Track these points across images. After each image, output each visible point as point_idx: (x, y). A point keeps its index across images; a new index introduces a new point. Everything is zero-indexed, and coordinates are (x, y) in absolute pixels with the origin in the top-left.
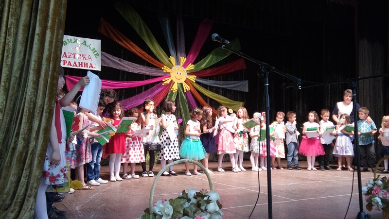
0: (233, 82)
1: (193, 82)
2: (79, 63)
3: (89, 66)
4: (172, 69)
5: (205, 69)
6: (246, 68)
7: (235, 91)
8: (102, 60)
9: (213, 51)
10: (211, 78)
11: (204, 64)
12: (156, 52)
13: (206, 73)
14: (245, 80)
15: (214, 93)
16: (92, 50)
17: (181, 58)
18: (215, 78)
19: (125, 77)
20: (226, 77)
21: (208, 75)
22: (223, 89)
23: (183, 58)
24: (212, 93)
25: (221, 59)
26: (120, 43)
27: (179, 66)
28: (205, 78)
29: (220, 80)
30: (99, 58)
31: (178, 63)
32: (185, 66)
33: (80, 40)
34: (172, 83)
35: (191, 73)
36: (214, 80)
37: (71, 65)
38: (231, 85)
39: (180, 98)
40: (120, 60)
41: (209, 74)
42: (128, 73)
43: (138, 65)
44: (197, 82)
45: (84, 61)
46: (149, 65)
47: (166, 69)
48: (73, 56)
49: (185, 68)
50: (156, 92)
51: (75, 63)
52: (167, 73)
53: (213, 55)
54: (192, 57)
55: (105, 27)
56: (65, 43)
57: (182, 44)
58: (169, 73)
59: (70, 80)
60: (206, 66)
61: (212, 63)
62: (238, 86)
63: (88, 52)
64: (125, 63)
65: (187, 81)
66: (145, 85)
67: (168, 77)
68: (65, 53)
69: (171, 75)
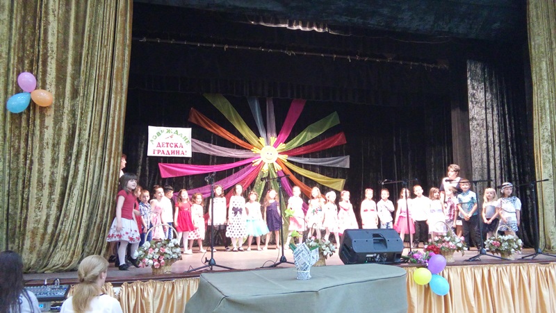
0: (331, 158)
1: (284, 161)
2: (172, 151)
3: (180, 152)
4: (262, 150)
5: (298, 147)
6: (346, 142)
7: (334, 168)
8: (192, 146)
9: (307, 128)
10: (306, 156)
11: (296, 143)
12: (246, 134)
14: (346, 155)
15: (309, 172)
16: (183, 138)
17: (271, 138)
18: (310, 156)
19: (215, 161)
20: (323, 154)
21: (303, 153)
22: (320, 166)
23: (274, 137)
24: (307, 171)
25: (315, 135)
26: (209, 129)
27: (269, 146)
28: (299, 156)
29: (317, 158)
30: (190, 145)
31: (268, 142)
32: (276, 145)
33: (173, 129)
34: (262, 164)
35: (282, 152)
37: (163, 154)
38: (328, 162)
40: (210, 146)
42: (217, 157)
43: (228, 149)
44: (288, 161)
45: (176, 149)
46: (239, 148)
47: (255, 150)
48: (166, 145)
49: (276, 148)
50: (247, 173)
51: (168, 151)
52: (256, 154)
53: (307, 132)
54: (284, 136)
55: (195, 116)
56: (159, 134)
57: (272, 123)
58: (259, 154)
59: (163, 167)
60: (299, 144)
61: (307, 140)
62: (337, 163)
63: (179, 140)
64: (215, 148)
65: (278, 161)
66: (235, 168)
67: (258, 158)
68: (159, 143)
69: (261, 155)
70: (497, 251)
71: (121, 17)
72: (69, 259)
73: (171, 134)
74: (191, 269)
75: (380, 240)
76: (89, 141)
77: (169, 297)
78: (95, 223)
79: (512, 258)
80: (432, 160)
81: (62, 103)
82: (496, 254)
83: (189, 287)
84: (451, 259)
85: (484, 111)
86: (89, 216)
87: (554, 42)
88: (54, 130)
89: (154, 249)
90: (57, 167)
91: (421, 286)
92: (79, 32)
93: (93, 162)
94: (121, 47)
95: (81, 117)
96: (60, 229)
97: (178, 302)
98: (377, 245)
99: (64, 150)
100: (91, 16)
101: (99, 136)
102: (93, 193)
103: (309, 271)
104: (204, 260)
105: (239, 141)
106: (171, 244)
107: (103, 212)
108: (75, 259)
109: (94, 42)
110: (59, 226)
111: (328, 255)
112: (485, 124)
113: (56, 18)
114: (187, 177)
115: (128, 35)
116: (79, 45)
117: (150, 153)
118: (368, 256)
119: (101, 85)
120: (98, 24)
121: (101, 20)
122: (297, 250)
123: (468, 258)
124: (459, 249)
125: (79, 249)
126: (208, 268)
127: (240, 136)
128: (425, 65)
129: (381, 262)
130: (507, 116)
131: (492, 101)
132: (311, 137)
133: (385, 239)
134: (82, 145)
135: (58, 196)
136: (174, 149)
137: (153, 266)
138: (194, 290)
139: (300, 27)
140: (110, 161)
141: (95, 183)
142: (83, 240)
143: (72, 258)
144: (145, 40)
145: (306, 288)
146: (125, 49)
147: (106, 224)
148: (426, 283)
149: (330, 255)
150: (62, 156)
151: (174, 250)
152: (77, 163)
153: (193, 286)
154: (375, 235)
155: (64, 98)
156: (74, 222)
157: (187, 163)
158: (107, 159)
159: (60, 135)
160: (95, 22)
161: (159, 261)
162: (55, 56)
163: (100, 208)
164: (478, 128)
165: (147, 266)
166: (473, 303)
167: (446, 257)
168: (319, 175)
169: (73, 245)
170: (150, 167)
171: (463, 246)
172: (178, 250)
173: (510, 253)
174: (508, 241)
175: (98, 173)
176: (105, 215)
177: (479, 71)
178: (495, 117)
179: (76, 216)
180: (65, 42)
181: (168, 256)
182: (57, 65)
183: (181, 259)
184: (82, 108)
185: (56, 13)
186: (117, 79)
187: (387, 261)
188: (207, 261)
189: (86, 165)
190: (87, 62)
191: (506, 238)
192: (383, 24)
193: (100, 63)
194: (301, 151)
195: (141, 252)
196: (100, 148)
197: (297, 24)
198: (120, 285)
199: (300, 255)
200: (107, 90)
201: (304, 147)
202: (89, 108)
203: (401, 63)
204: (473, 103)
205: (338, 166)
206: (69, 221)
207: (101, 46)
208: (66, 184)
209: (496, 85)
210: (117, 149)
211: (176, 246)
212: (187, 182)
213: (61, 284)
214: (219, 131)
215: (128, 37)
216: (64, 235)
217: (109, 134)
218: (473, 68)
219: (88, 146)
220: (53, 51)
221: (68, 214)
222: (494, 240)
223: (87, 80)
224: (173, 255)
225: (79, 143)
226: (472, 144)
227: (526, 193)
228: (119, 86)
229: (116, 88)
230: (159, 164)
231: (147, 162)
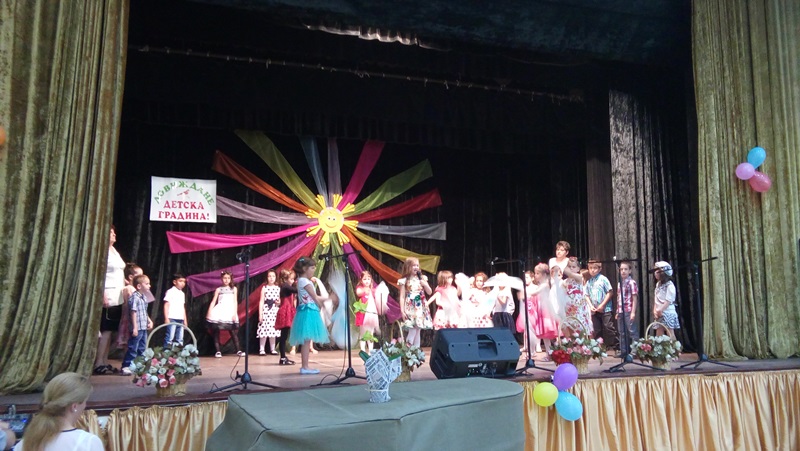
0: (421, 226)
1: (353, 230)
2: (187, 214)
3: (200, 216)
4: (321, 213)
5: (374, 210)
6: (441, 204)
7: (424, 240)
8: (217, 207)
9: (386, 182)
10: (384, 222)
12: (298, 190)
13: (375, 215)
14: (441, 221)
15: (389, 245)
16: (204, 195)
17: (334, 195)
18: (391, 222)
19: (252, 228)
20: (409, 220)
21: (380, 218)
22: (404, 237)
23: (338, 196)
24: (386, 244)
25: (396, 195)
27: (331, 208)
28: (374, 223)
29: (399, 225)
30: (214, 205)
31: (330, 203)
32: (341, 207)
33: (189, 182)
34: (321, 233)
35: (350, 217)
36: (388, 224)
37: (175, 218)
38: (416, 231)
40: (244, 207)
42: (256, 223)
43: (269, 211)
44: (359, 229)
45: (193, 211)
46: (287, 210)
47: (311, 214)
48: (178, 205)
49: (341, 211)
50: (298, 247)
51: (181, 214)
52: (312, 219)
53: (386, 191)
54: (352, 194)
55: (221, 162)
56: (167, 189)
57: (336, 175)
58: (317, 219)
59: (177, 239)
61: (385, 200)
62: (429, 232)
63: (198, 198)
64: (251, 210)
65: (344, 230)
66: (281, 239)
67: (315, 225)
68: (167, 202)
69: (320, 221)
70: (648, 357)
71: (112, 15)
72: (30, 374)
73: (185, 189)
74: (215, 388)
75: (489, 344)
76: (61, 199)
77: (182, 429)
78: (70, 320)
79: (667, 367)
80: (561, 230)
81: (19, 141)
82: (645, 363)
83: (211, 414)
84: (585, 369)
85: (632, 163)
86: (60, 310)
87: (727, 68)
88: (8, 182)
89: (159, 360)
90: (11, 237)
91: (543, 408)
92: (48, 36)
93: (67, 230)
94: (110, 61)
95: (50, 163)
96: (17, 331)
97: (195, 437)
98: (484, 351)
99: (22, 213)
100: (66, 13)
101: (76, 191)
102: (67, 277)
103: (387, 390)
104: (234, 375)
105: (287, 201)
106: (185, 353)
107: (83, 305)
108: (40, 376)
109: (70, 52)
110: (15, 326)
111: (415, 366)
112: (633, 178)
113: (12, 15)
114: (210, 251)
115: (121, 41)
116: (47, 54)
117: (154, 217)
118: (470, 366)
119: (80, 116)
120: (76, 27)
121: (81, 18)
122: (370, 359)
123: (608, 369)
124: (596, 355)
125: (45, 361)
126: (241, 387)
127: (289, 194)
128: (552, 96)
129: (488, 375)
130: (662, 170)
131: (643, 148)
132: (392, 194)
133: (494, 343)
134: (51, 205)
135: (13, 281)
136: (189, 210)
137: (158, 385)
138: (219, 419)
139: (378, 37)
140: (92, 229)
141: (71, 261)
142: (51, 347)
143: (35, 373)
144: (146, 49)
145: (382, 415)
146: (116, 62)
147: (86, 322)
148: (551, 404)
149: (418, 366)
150: (19, 221)
151: (190, 361)
152: (42, 231)
153: (217, 413)
154: (480, 337)
155: (24, 134)
156: (39, 320)
157: (209, 232)
158: (88, 227)
159: (16, 190)
160: (72, 21)
161: (167, 377)
162: (10, 71)
163: (78, 298)
164: (623, 186)
165: (149, 384)
166: (614, 430)
167: (578, 366)
168: (403, 250)
169: (37, 353)
170: (153, 238)
171: (601, 351)
172: (196, 360)
173: (664, 361)
174: (663, 343)
175: (75, 246)
176: (86, 309)
177: (625, 106)
178: (647, 172)
179: (41, 310)
180: (26, 51)
181: (181, 370)
182: (13, 84)
183: (200, 374)
184: (51, 151)
185: (12, 7)
186: (104, 106)
187: (497, 372)
188: (238, 376)
189: (56, 235)
190: (59, 82)
191: (660, 339)
192: (494, 36)
193: (78, 83)
194: (378, 215)
195: (140, 364)
196: (77, 210)
197: (373, 32)
198: (107, 413)
199: (375, 367)
200: (89, 123)
201: (381, 210)
202: (61, 149)
203: (519, 92)
204: (616, 151)
205: (430, 237)
206: (30, 317)
207: (81, 57)
208: (26, 264)
209: (648, 127)
210: (104, 210)
211: (193, 355)
212: (209, 259)
213: (18, 413)
215: (121, 46)
216: (23, 339)
217: (92, 189)
218: (617, 102)
219: (60, 207)
220: (7, 64)
221: (28, 307)
222: (643, 342)
223: (59, 107)
224: (189, 369)
225: (45, 202)
226: (616, 207)
227: (686, 276)
228: (107, 118)
229: (103, 120)
230: (168, 233)
231: (150, 229)
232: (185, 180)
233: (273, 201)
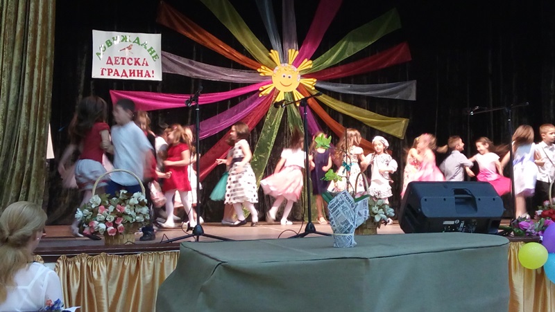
0: (387, 84)
1: (310, 89)
2: (130, 71)
3: (144, 75)
4: (275, 70)
5: (334, 66)
6: (410, 59)
7: (390, 100)
8: (164, 65)
9: (348, 36)
10: (345, 80)
11: (329, 59)
12: (249, 44)
13: (336, 73)
14: (411, 79)
15: (350, 106)
16: (148, 51)
17: (290, 51)
18: (352, 80)
19: (201, 87)
20: (373, 77)
21: (340, 76)
22: (369, 98)
23: (294, 50)
24: (347, 105)
25: (361, 46)
26: (189, 36)
27: (286, 64)
28: (334, 81)
30: (159, 61)
31: (284, 59)
32: (297, 63)
33: (131, 36)
34: (275, 92)
35: (307, 75)
36: (350, 83)
37: (118, 75)
38: (381, 90)
39: (289, 117)
40: (192, 64)
41: (341, 73)
42: (203, 81)
43: (225, 69)
44: (316, 88)
45: (137, 68)
46: (238, 67)
47: (264, 71)
48: (121, 61)
49: (297, 68)
50: (250, 108)
51: (124, 71)
52: (266, 77)
53: (349, 41)
54: (310, 48)
55: (166, 15)
56: (109, 43)
57: (291, 26)
58: (270, 77)
59: (117, 96)
60: (334, 60)
61: (347, 56)
62: (396, 92)
63: (143, 54)
64: (199, 67)
65: (300, 88)
66: (231, 99)
67: (268, 84)
68: (110, 58)
69: (274, 79)
73: (128, 44)
105: (238, 56)
117: (96, 74)
127: (239, 48)
132: (355, 49)
136: (133, 67)
157: (154, 91)
168: (366, 112)
194: (338, 72)
201: (341, 67)
205: (397, 97)
214: (206, 40)
230: (111, 91)
231: (92, 88)
232: (128, 34)
233: (223, 57)
